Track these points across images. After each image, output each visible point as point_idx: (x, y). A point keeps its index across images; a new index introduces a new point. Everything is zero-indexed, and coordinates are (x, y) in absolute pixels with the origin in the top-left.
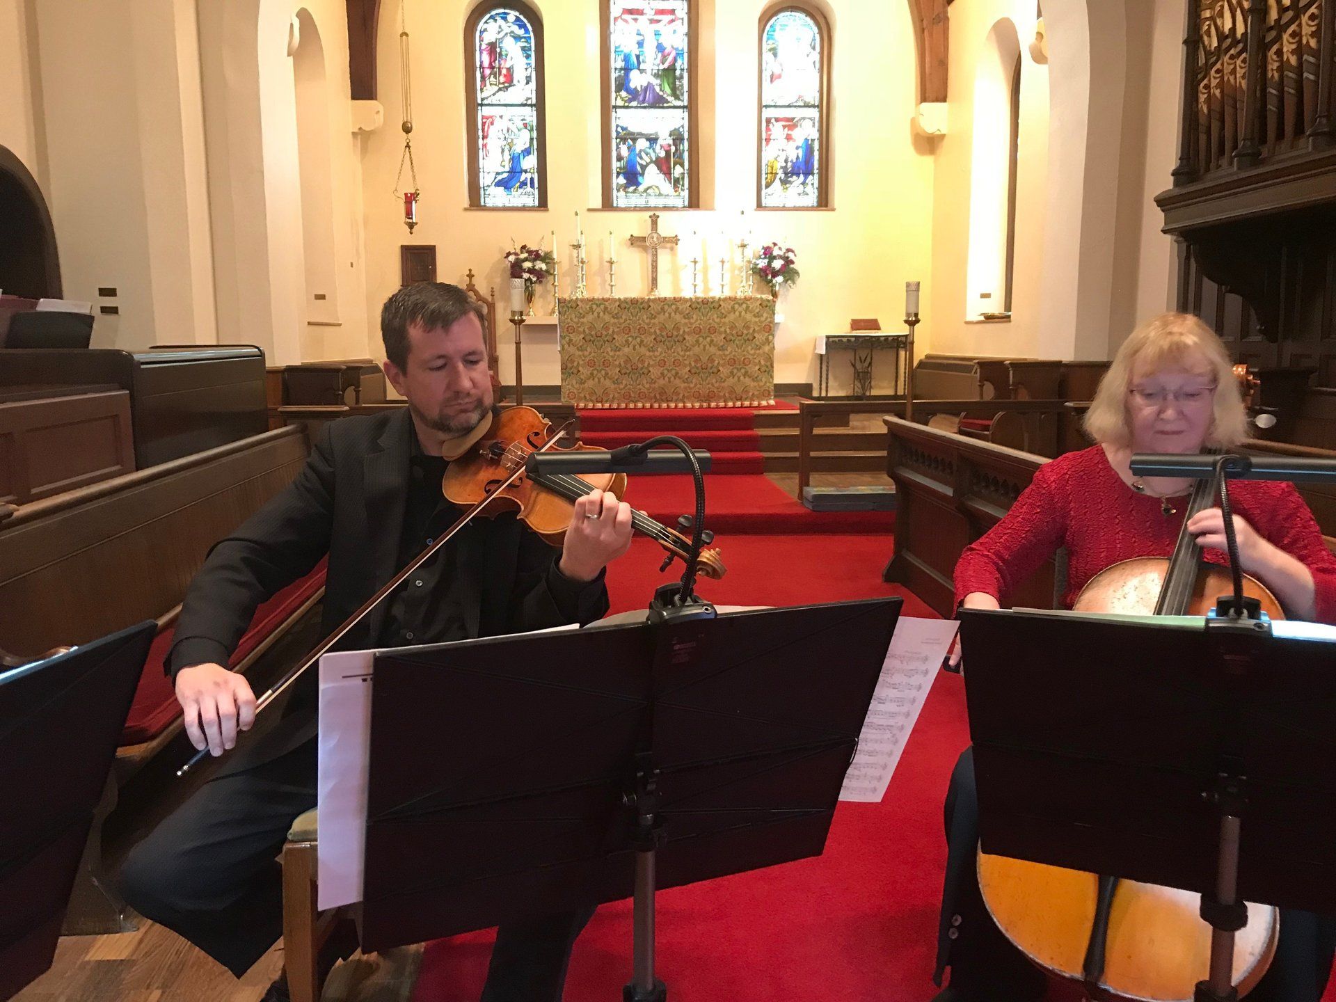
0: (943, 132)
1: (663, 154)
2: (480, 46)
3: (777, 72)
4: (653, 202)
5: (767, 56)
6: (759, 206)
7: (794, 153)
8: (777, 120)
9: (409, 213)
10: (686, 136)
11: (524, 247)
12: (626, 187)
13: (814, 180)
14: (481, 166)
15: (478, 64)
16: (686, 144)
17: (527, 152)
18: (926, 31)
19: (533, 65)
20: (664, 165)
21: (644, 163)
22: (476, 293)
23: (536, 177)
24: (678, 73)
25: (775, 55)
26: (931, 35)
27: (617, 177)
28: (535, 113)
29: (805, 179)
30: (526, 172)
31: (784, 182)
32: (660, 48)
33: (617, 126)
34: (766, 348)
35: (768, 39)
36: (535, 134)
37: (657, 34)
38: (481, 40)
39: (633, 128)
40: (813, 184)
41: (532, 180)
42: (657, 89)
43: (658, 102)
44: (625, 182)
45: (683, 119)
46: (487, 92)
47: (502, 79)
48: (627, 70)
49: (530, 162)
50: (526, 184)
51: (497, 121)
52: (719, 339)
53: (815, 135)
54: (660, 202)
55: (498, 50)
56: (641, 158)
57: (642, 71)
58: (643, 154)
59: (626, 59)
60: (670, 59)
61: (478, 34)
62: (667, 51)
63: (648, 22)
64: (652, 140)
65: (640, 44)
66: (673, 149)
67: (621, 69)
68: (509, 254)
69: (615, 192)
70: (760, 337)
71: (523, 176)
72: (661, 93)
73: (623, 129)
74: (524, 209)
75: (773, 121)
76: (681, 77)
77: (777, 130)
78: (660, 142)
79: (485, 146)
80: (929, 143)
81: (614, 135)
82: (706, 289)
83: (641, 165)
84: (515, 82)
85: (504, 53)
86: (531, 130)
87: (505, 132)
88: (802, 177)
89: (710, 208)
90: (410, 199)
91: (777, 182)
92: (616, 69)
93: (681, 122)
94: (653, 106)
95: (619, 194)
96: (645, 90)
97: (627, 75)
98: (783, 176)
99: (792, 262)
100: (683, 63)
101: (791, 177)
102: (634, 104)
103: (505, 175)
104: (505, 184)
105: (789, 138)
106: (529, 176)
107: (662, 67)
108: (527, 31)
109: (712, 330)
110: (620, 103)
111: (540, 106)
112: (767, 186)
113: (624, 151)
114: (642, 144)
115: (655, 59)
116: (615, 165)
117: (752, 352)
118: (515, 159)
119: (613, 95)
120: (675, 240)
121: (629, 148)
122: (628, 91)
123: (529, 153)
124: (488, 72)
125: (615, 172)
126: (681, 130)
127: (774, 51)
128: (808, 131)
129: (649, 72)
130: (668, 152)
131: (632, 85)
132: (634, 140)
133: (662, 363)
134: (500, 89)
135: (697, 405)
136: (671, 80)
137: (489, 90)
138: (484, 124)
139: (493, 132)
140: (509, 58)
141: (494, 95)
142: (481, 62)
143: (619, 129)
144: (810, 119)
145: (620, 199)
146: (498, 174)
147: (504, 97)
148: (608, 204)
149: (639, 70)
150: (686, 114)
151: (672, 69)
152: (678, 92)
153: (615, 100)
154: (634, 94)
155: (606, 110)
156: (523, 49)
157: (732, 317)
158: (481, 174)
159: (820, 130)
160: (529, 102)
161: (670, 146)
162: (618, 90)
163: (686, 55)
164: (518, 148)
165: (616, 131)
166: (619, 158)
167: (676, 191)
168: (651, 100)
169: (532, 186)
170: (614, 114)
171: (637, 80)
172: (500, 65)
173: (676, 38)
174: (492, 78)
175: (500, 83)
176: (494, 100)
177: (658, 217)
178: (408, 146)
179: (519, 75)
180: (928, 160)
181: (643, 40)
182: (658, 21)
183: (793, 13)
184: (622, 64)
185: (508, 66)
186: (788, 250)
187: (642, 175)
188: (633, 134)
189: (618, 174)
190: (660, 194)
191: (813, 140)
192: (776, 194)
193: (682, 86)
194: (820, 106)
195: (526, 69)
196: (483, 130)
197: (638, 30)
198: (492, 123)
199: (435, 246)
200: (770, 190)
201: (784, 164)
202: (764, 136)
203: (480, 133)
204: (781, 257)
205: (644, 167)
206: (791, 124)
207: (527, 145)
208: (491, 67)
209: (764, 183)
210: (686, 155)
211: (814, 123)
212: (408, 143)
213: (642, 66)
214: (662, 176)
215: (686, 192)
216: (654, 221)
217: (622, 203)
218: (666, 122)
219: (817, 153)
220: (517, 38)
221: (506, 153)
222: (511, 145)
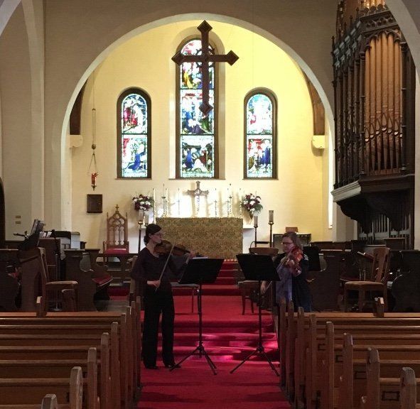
0: (324, 147)
1: (203, 155)
2: (124, 109)
3: (254, 119)
4: (198, 175)
5: (249, 113)
6: (246, 177)
7: (261, 154)
8: (254, 140)
9: (93, 182)
10: (213, 147)
11: (141, 195)
12: (186, 169)
13: (270, 166)
14: (122, 160)
15: (122, 117)
16: (213, 150)
17: (143, 154)
19: (146, 117)
20: (203, 160)
22: (119, 215)
24: (210, 120)
25: (253, 112)
28: (147, 137)
29: (267, 165)
30: (142, 162)
31: (257, 167)
33: (183, 143)
35: (249, 106)
36: (146, 146)
38: (124, 107)
39: (190, 144)
40: (270, 168)
41: (145, 165)
42: (201, 127)
43: (201, 133)
44: (186, 166)
45: (212, 140)
46: (126, 128)
47: (132, 123)
48: (187, 119)
49: (144, 158)
50: (142, 168)
51: (130, 141)
52: (220, 234)
53: (270, 146)
54: (202, 175)
55: (131, 111)
57: (194, 120)
58: (194, 155)
59: (187, 114)
61: (123, 104)
63: (197, 99)
64: (198, 148)
65: (193, 108)
66: (207, 152)
67: (185, 119)
68: (134, 198)
69: (181, 171)
71: (141, 164)
72: (202, 129)
73: (185, 144)
74: (141, 178)
75: (252, 140)
76: (211, 122)
77: (254, 144)
78: (202, 149)
79: (124, 151)
80: (319, 152)
81: (181, 146)
82: (221, 214)
84: (138, 124)
85: (134, 112)
88: (265, 165)
89: (224, 179)
90: (94, 177)
91: (254, 167)
92: (182, 119)
94: (198, 134)
95: (183, 172)
96: (195, 127)
97: (187, 122)
98: (257, 164)
99: (259, 202)
100: (212, 116)
101: (260, 164)
102: (190, 133)
103: (133, 164)
104: (133, 167)
105: (259, 148)
106: (143, 164)
107: (202, 118)
108: (144, 103)
109: (218, 231)
110: (184, 133)
111: (149, 134)
112: (250, 168)
113: (186, 153)
114: (194, 150)
115: (200, 114)
116: (182, 159)
117: (234, 239)
118: (137, 157)
119: (181, 130)
120: (207, 192)
121: (188, 152)
122: (188, 127)
124: (126, 120)
125: (181, 162)
126: (211, 144)
127: (252, 111)
128: (267, 145)
129: (197, 120)
130: (205, 154)
131: (190, 125)
132: (190, 149)
133: (197, 243)
134: (132, 127)
136: (207, 124)
137: (127, 128)
138: (124, 142)
139: (128, 145)
140: (136, 114)
141: (129, 130)
142: (124, 116)
144: (268, 140)
145: (183, 174)
146: (130, 163)
147: (133, 130)
148: (178, 177)
150: (213, 138)
151: (207, 119)
152: (210, 128)
153: (182, 132)
154: (190, 129)
155: (178, 136)
156: (142, 110)
158: (123, 163)
159: (273, 145)
160: (144, 133)
162: (183, 128)
164: (139, 152)
166: (184, 156)
167: (208, 171)
168: (198, 132)
169: (145, 168)
170: (181, 138)
171: (192, 123)
172: (132, 117)
174: (128, 123)
175: (132, 125)
176: (129, 132)
177: (200, 182)
178: (94, 154)
179: (140, 121)
180: (319, 158)
182: (201, 99)
183: (260, 95)
184: (184, 117)
185: (135, 117)
186: (258, 197)
187: (194, 163)
188: (189, 146)
189: (183, 163)
190: (202, 172)
191: (270, 149)
192: (253, 172)
193: (211, 126)
194: (273, 134)
195: (143, 119)
196: (124, 145)
197: (192, 102)
198: (128, 142)
199: (102, 195)
200: (251, 170)
201: (257, 159)
202: (248, 147)
203: (122, 146)
204: (254, 200)
205: (194, 160)
206: (260, 142)
207: (143, 151)
208: (128, 118)
209: (248, 167)
210: (213, 155)
211: (270, 141)
214: (202, 164)
215: (213, 171)
216: (198, 184)
217: (185, 176)
218: (205, 141)
219: (271, 154)
220: (140, 106)
221: (134, 154)
222: (136, 151)
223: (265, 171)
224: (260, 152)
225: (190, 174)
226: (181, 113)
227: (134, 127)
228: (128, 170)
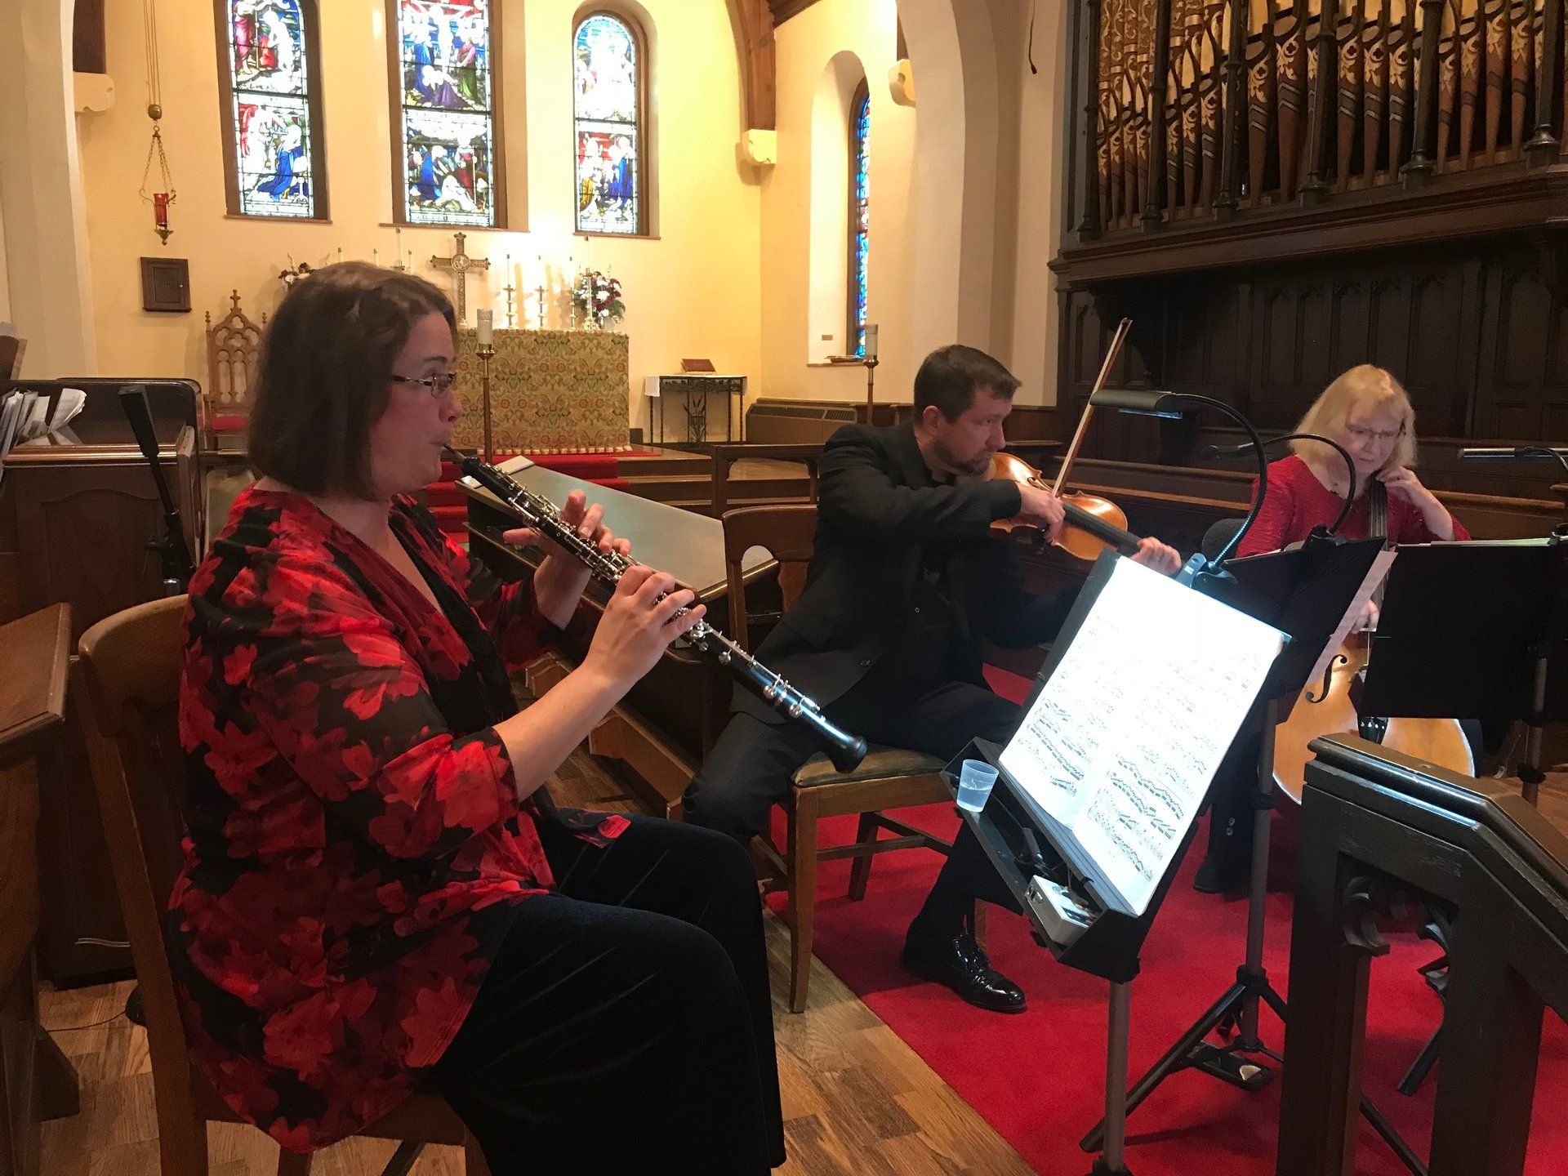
0: (773, 161)
1: (463, 165)
2: (234, 17)
3: (590, 81)
4: (452, 219)
6: (577, 229)
7: (611, 174)
8: (591, 135)
9: (161, 219)
10: (490, 145)
11: (304, 266)
12: (420, 200)
13: (633, 204)
14: (239, 165)
15: (231, 40)
16: (490, 156)
17: (298, 152)
18: (753, 55)
19: (303, 47)
20: (465, 178)
21: (442, 174)
22: (243, 319)
23: (310, 182)
24: (478, 73)
25: (588, 63)
26: (758, 57)
27: (410, 188)
28: (306, 107)
29: (624, 202)
30: (297, 175)
31: (601, 205)
32: (457, 42)
33: (409, 129)
34: (621, 389)
35: (579, 44)
36: (308, 132)
37: (453, 26)
38: (234, 10)
39: (428, 132)
40: (632, 209)
41: (305, 185)
42: (455, 89)
43: (457, 106)
44: (419, 194)
45: (486, 126)
46: (244, 75)
47: (263, 61)
48: (418, 64)
49: (302, 164)
50: (298, 191)
51: (259, 112)
52: (568, 378)
53: (632, 154)
54: (462, 219)
55: (257, 25)
56: (438, 167)
57: (437, 68)
58: (440, 163)
59: (418, 51)
60: (469, 56)
61: (231, 3)
62: (465, 47)
63: (442, 11)
64: (451, 148)
65: (434, 36)
66: (475, 160)
67: (412, 63)
68: (285, 274)
69: (407, 205)
70: (613, 377)
71: (294, 181)
72: (459, 95)
73: (416, 132)
74: (296, 219)
75: (587, 135)
76: (483, 79)
77: (592, 146)
78: (460, 150)
79: (243, 141)
80: (755, 172)
81: (405, 139)
82: (522, 320)
83: (438, 176)
84: (280, 66)
85: (264, 29)
86: (303, 126)
87: (269, 125)
88: (620, 201)
89: (524, 229)
90: (162, 203)
91: (593, 204)
92: (405, 62)
93: (483, 130)
94: (449, 109)
95: (412, 208)
96: (442, 87)
97: (419, 71)
98: (599, 198)
99: (618, 294)
100: (484, 63)
101: (608, 199)
102: (428, 104)
103: (271, 178)
104: (271, 189)
105: (604, 156)
106: (301, 180)
107: (459, 65)
109: (561, 368)
110: (411, 102)
111: (314, 95)
112: (583, 208)
113: (417, 158)
114: (438, 152)
115: (452, 55)
116: (407, 174)
117: (605, 393)
118: (283, 160)
119: (403, 92)
120: (486, 264)
121: (423, 156)
122: (421, 88)
123: (301, 154)
125: (407, 181)
126: (484, 138)
127: (588, 59)
128: (625, 150)
129: (445, 70)
130: (469, 165)
131: (426, 82)
132: (429, 147)
133: (506, 404)
134: (261, 73)
135: (546, 451)
136: (471, 82)
137: (247, 73)
138: (241, 114)
139: (253, 124)
140: (271, 36)
141: (253, 79)
142: (236, 38)
143: (411, 133)
144: (627, 136)
145: (414, 213)
146: (261, 176)
147: (264, 82)
148: (399, 220)
149: (433, 65)
150: (489, 122)
151: (471, 68)
152: (479, 95)
153: (405, 99)
154: (427, 93)
155: (396, 110)
156: (289, 26)
157: (582, 353)
158: (240, 175)
159: (639, 150)
160: (299, 92)
161: (471, 156)
162: (409, 87)
163: (487, 54)
164: (288, 145)
165: (408, 135)
166: (412, 167)
167: (479, 208)
168: (448, 102)
169: (306, 193)
170: (404, 114)
171: (430, 77)
172: (260, 43)
173: (475, 31)
174: (250, 59)
175: (261, 66)
176: (254, 85)
177: (465, 236)
178: (156, 135)
180: (755, 190)
181: (437, 31)
182: (454, 11)
183: (606, 18)
184: (410, 57)
185: (270, 44)
186: (613, 281)
187: (440, 187)
188: (427, 139)
190: (462, 211)
191: (631, 160)
192: (593, 218)
193: (484, 88)
194: (636, 124)
195: (294, 52)
196: (241, 121)
197: (431, 19)
198: (252, 115)
199: (187, 260)
200: (585, 213)
201: (600, 185)
202: (576, 152)
203: (237, 125)
204: (606, 288)
205: (441, 179)
206: (606, 140)
207: (298, 144)
208: (249, 45)
209: (579, 204)
210: (490, 167)
211: (631, 141)
212: (156, 132)
213: (437, 62)
214: (462, 190)
215: (491, 210)
216: (460, 240)
217: (416, 218)
218: (467, 129)
219: (634, 175)
220: (281, 13)
221: (272, 151)
222: (277, 143)
223: (620, 217)
224: (608, 165)
225: (432, 216)
226: (401, 46)
227: (268, 74)
228: (256, 195)
